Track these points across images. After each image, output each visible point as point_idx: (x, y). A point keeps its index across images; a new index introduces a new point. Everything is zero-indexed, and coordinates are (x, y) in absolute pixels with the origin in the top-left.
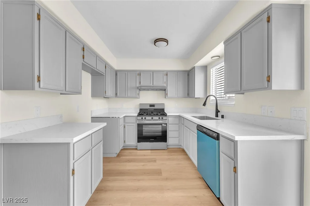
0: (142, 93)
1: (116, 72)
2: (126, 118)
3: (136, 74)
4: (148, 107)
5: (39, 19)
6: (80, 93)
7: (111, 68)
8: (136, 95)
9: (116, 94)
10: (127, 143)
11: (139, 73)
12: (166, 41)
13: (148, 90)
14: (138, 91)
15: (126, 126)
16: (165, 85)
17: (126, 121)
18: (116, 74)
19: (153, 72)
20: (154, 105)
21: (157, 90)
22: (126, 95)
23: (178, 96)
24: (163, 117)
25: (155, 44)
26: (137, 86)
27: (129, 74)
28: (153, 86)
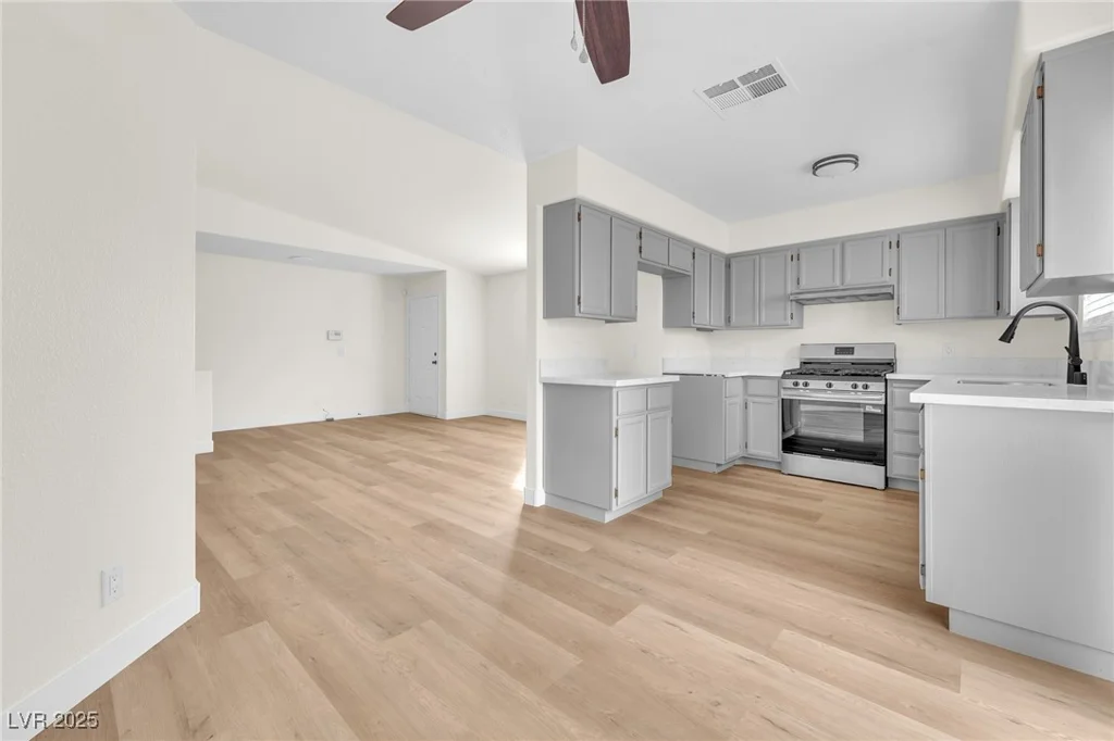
0: (810, 311)
1: (728, 261)
2: (750, 381)
3: (786, 257)
4: (831, 355)
5: (579, 220)
6: (633, 319)
7: (712, 253)
8: (785, 319)
9: (728, 320)
10: (753, 450)
11: (795, 254)
12: (854, 159)
13: (827, 300)
14: (791, 308)
15: (751, 405)
16: (892, 280)
17: (751, 391)
18: (728, 266)
19: (843, 242)
20: (853, 348)
21: (858, 298)
22: (754, 320)
23: (949, 314)
24: (869, 383)
25: (814, 173)
26: (789, 292)
27: (763, 260)
28: (842, 287)
